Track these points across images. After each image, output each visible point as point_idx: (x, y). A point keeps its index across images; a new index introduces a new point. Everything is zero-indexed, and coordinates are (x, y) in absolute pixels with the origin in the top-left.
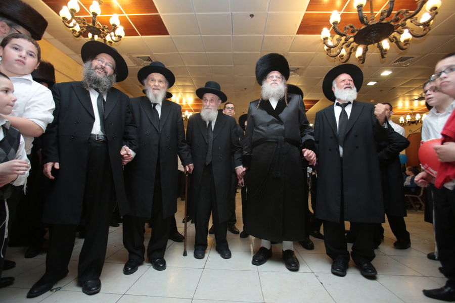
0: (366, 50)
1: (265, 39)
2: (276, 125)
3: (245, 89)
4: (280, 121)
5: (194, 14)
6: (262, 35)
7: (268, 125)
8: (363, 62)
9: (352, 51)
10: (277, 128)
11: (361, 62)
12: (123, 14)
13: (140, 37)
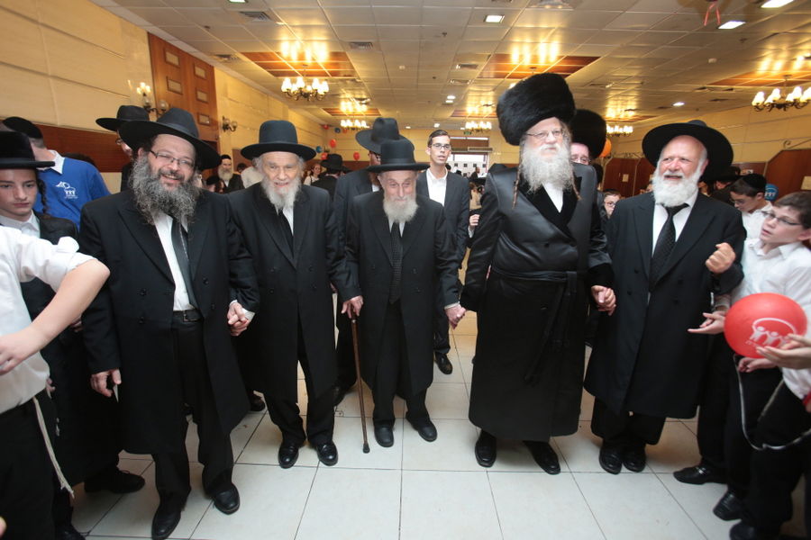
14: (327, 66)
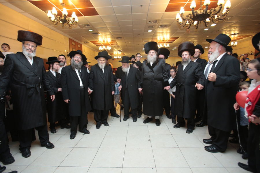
0: (198, 23)
1: (148, 15)
2: (151, 73)
3: (139, 35)
4: (153, 71)
5: (112, 6)
6: (147, 13)
7: (148, 73)
8: (197, 28)
9: (191, 23)
10: (151, 74)
11: (196, 28)
12: (75, 8)
13: (84, 17)
14: (111, 43)
